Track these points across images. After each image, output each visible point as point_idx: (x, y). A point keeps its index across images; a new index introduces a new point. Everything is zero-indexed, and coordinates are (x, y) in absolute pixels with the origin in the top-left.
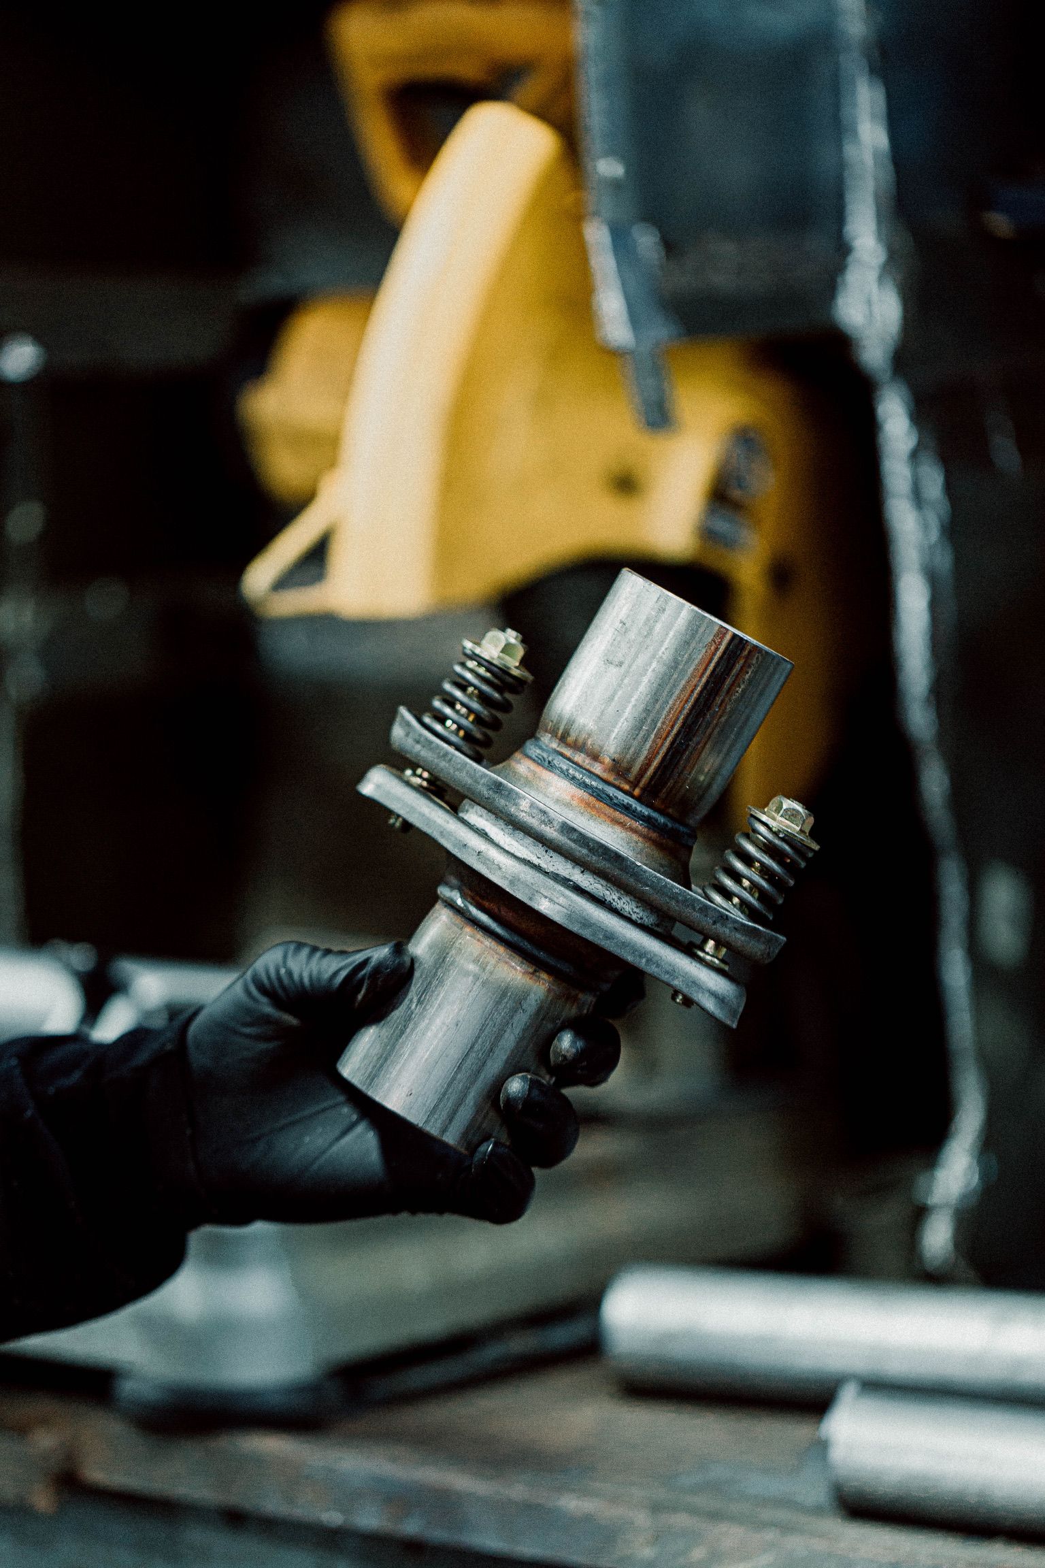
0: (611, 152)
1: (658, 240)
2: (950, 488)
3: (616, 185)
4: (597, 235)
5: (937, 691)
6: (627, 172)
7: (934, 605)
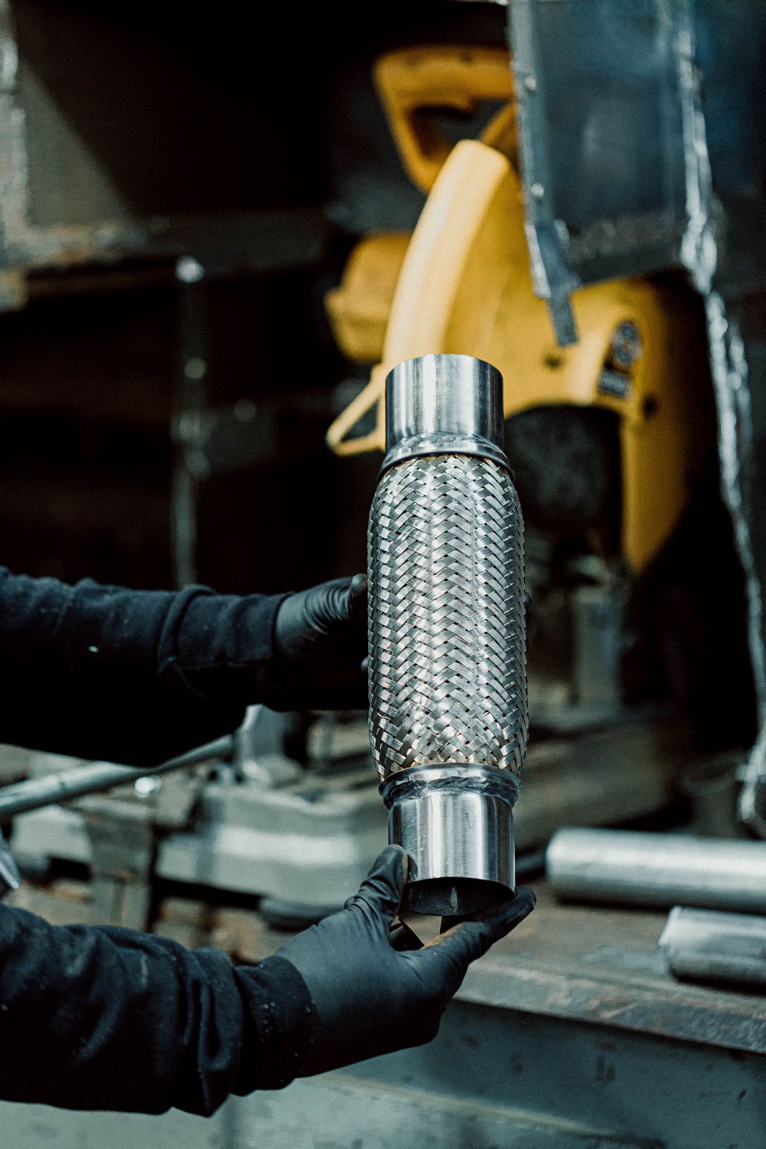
0: (537, 180)
1: (565, 228)
2: (748, 357)
3: (539, 201)
4: (530, 231)
5: (741, 478)
6: (546, 191)
7: (738, 427)
